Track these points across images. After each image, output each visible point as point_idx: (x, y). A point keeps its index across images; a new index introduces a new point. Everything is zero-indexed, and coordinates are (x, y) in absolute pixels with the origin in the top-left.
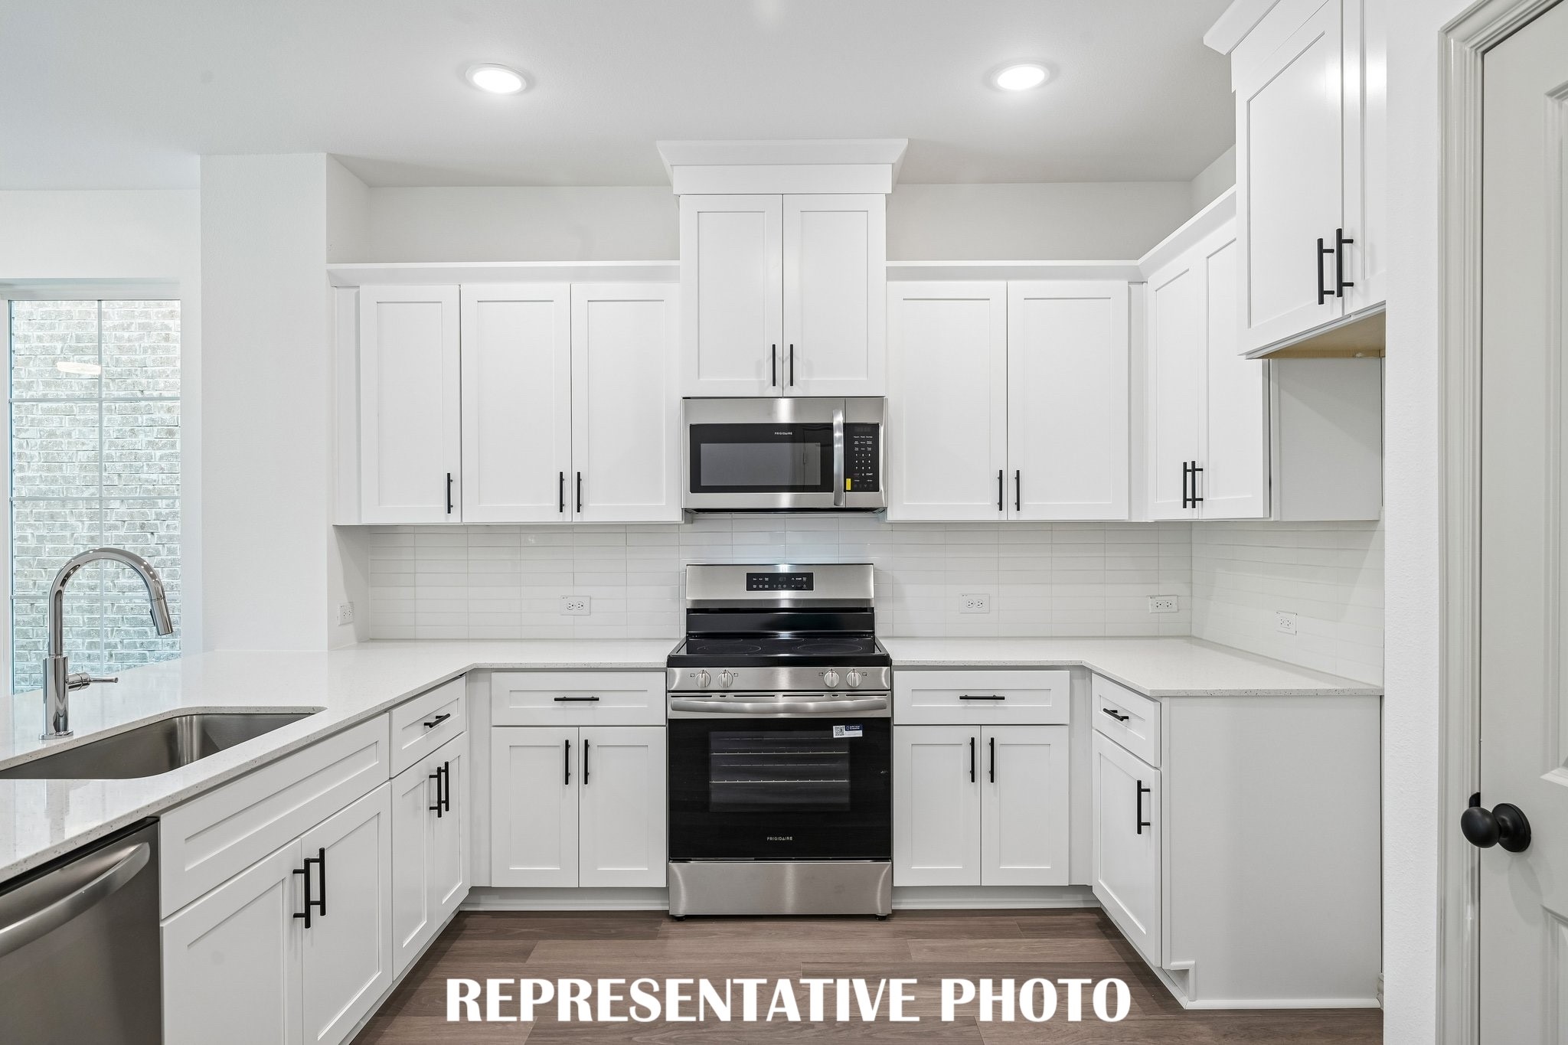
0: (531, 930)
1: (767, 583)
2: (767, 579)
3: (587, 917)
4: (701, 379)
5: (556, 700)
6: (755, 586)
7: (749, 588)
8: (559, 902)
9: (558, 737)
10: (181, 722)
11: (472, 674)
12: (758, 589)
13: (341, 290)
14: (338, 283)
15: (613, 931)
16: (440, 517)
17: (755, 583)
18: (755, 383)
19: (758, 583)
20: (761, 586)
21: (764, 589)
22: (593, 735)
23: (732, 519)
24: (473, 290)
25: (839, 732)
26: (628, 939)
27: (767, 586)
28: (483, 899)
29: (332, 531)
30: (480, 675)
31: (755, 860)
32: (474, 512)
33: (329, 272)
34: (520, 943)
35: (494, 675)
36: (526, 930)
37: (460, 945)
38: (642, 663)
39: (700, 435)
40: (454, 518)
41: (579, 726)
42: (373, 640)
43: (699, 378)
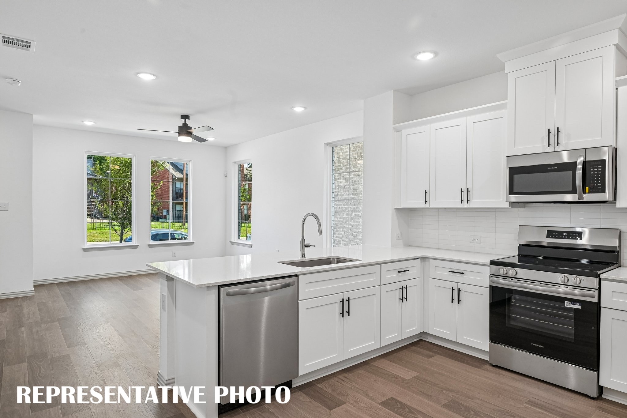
0: (438, 351)
1: (557, 235)
2: (557, 233)
3: (459, 354)
4: (516, 148)
5: (449, 271)
6: (551, 236)
7: (548, 237)
8: (456, 347)
9: (450, 285)
10: (332, 260)
11: (424, 259)
12: (552, 238)
13: (397, 132)
14: (397, 130)
15: (465, 361)
16: (422, 205)
17: (551, 235)
18: (540, 146)
19: (552, 235)
20: (554, 236)
21: (555, 238)
22: (461, 286)
23: (543, 206)
24: (434, 126)
25: (567, 304)
26: (469, 365)
27: (557, 237)
28: (429, 337)
29: (394, 210)
30: (427, 260)
31: (528, 352)
32: (433, 203)
33: (394, 128)
34: (431, 353)
35: (431, 260)
36: (436, 351)
37: (414, 348)
38: (480, 262)
39: (513, 172)
40: (427, 206)
41: (458, 283)
42: (410, 246)
43: (515, 147)
